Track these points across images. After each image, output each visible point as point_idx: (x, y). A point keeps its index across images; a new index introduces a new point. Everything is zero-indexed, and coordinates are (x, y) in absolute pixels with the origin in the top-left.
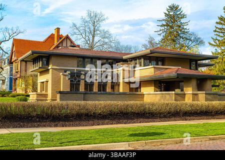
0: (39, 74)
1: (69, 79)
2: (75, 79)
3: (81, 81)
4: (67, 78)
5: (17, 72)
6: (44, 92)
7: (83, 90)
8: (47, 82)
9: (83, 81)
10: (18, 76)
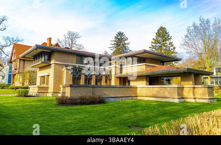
0: (38, 69)
1: (72, 73)
2: (77, 74)
3: (82, 75)
4: (70, 72)
5: (16, 69)
6: (44, 85)
7: (84, 84)
8: (48, 76)
9: (84, 76)
10: (17, 72)
